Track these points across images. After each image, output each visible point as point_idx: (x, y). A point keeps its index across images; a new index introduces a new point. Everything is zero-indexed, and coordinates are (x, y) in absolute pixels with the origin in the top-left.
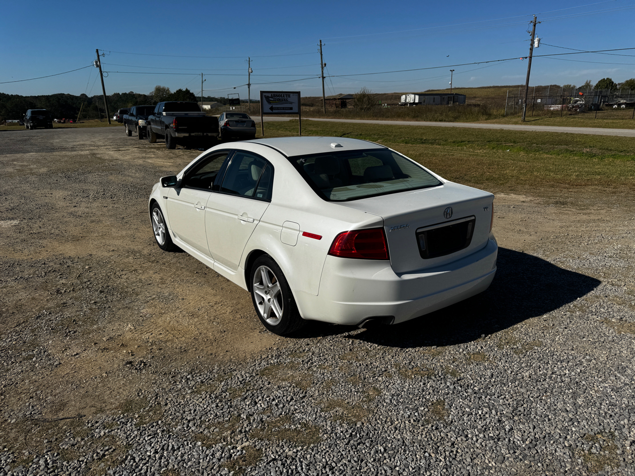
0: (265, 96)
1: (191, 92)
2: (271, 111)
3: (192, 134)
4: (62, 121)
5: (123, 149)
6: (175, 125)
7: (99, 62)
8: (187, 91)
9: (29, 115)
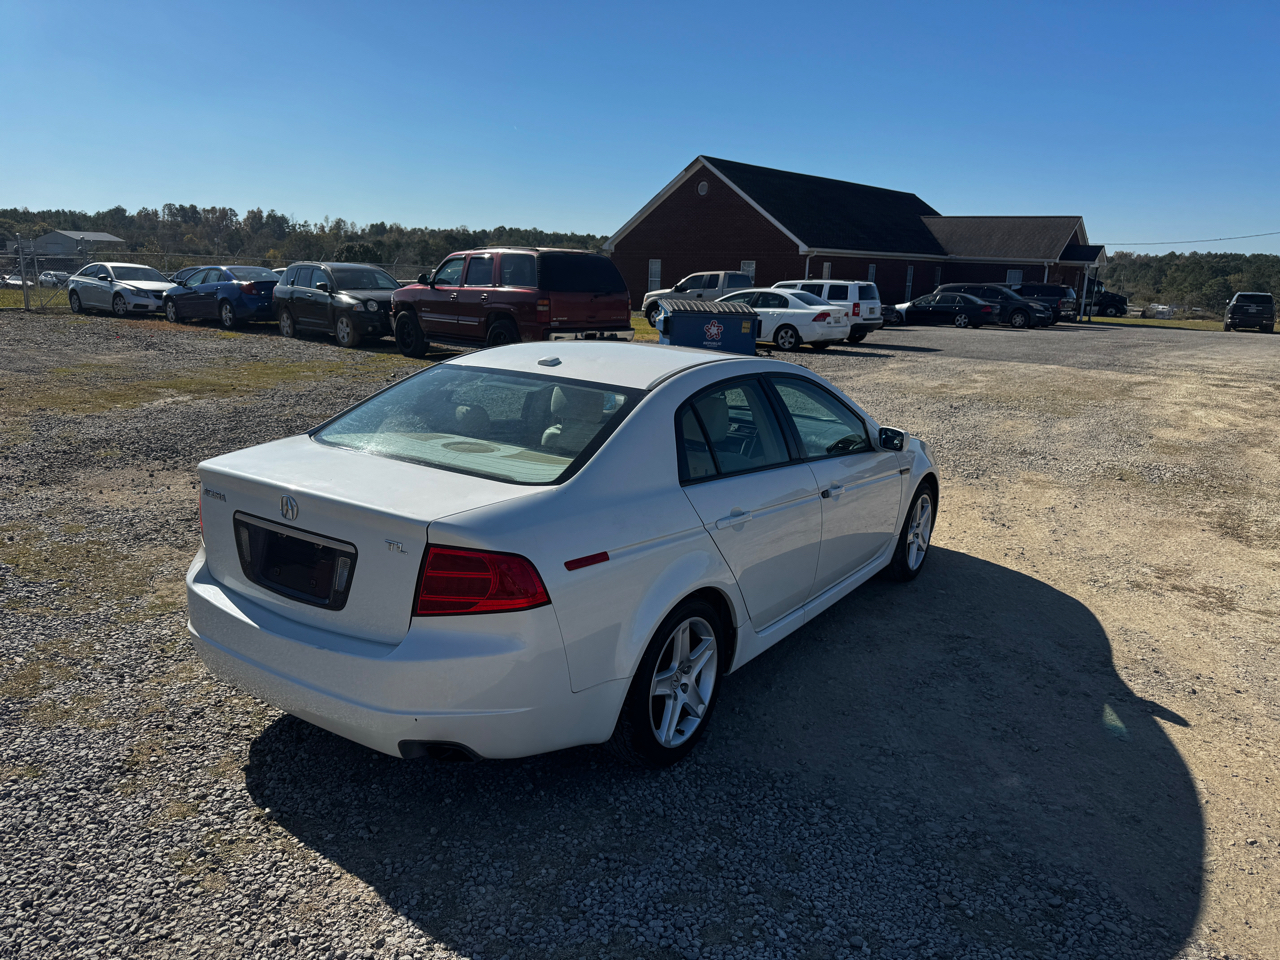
9: (1233, 302)
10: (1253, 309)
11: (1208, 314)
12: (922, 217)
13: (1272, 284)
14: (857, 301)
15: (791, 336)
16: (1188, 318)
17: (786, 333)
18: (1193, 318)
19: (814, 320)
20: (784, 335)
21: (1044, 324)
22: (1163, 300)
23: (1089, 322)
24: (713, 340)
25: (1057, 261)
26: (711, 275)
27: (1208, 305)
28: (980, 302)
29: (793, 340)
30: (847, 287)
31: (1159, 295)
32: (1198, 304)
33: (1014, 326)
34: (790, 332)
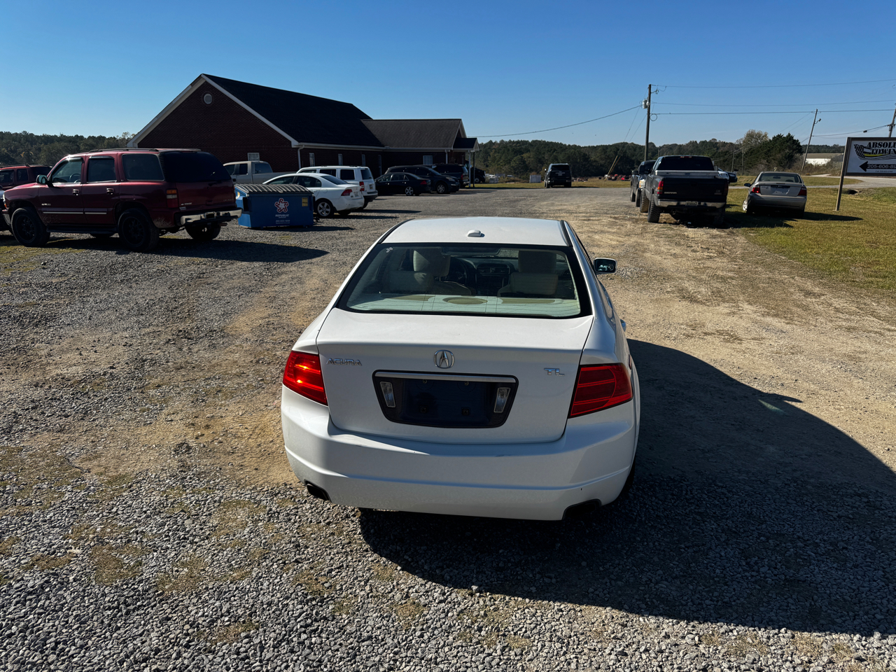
0: (856, 146)
1: (795, 138)
2: (863, 171)
3: (682, 203)
4: (613, 178)
5: (594, 218)
6: (660, 189)
7: (650, 101)
8: (790, 138)
9: (550, 170)
10: (560, 174)
11: (516, 178)
12: (362, 120)
13: (546, 158)
14: (362, 180)
15: (327, 207)
16: (506, 182)
17: (323, 205)
18: (509, 182)
19: (342, 195)
20: (322, 207)
21: (453, 190)
22: (490, 172)
23: (474, 188)
24: (283, 213)
25: (452, 149)
26: (241, 164)
27: (515, 173)
28: (418, 178)
29: (329, 210)
30: (353, 171)
31: (488, 168)
32: (510, 173)
33: (439, 193)
34: (326, 204)
